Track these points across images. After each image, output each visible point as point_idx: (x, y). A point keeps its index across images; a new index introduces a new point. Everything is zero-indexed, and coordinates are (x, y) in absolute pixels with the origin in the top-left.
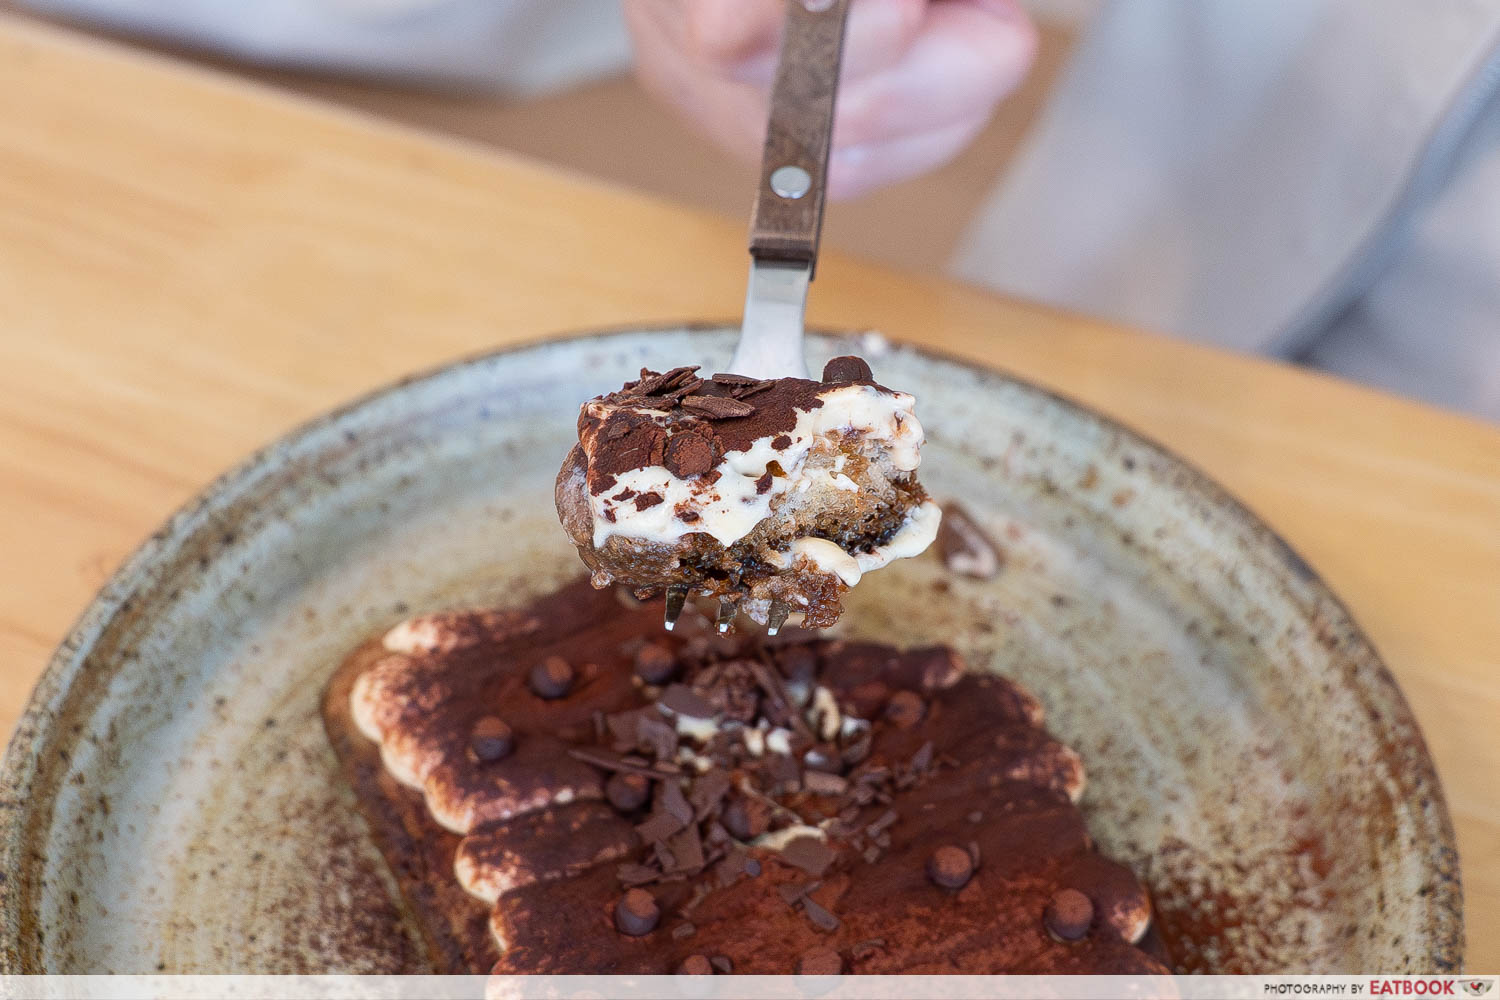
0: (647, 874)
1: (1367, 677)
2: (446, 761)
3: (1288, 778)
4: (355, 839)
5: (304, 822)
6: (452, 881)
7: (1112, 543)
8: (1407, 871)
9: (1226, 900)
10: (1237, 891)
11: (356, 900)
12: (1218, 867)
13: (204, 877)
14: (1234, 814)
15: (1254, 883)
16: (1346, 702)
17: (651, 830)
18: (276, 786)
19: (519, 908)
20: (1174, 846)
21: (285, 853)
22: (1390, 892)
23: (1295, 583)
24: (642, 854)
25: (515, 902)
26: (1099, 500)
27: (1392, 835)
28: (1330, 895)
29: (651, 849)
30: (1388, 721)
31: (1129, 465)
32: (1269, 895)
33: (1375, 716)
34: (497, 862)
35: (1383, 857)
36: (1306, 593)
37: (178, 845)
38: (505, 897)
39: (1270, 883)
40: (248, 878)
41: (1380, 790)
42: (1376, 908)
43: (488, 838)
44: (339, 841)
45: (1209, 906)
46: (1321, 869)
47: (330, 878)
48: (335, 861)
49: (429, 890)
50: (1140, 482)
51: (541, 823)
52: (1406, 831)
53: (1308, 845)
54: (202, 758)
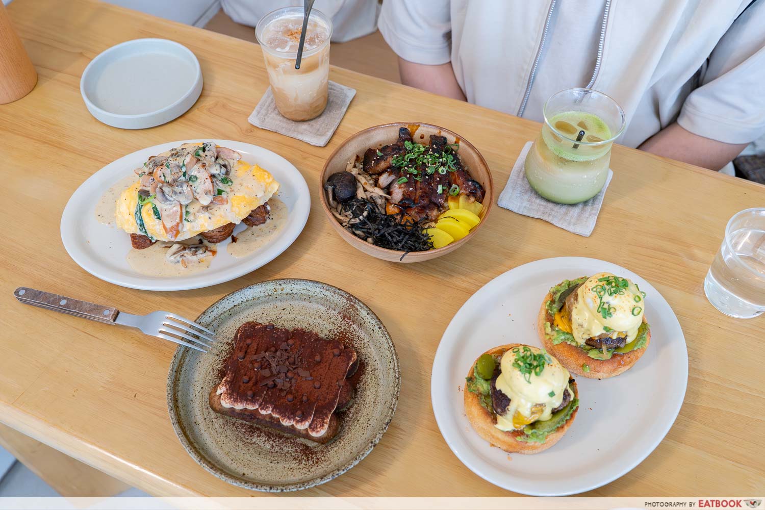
0: (285, 392)
1: (337, 291)
2: (247, 402)
3: (334, 310)
4: (235, 422)
5: (226, 427)
6: (262, 415)
7: (285, 296)
8: (363, 313)
9: (342, 332)
10: (342, 330)
11: (245, 429)
12: (337, 329)
13: (223, 445)
14: (332, 320)
15: (343, 328)
16: (337, 296)
17: (279, 387)
18: (217, 426)
19: (276, 411)
20: (330, 331)
21: (229, 432)
22: (363, 317)
23: (317, 285)
24: (281, 390)
25: (274, 410)
26: (279, 292)
27: (357, 309)
28: (353, 321)
29: (281, 389)
30: (345, 295)
31: (281, 285)
32: (346, 327)
33: (342, 296)
34: (267, 407)
35: (358, 313)
36: (320, 285)
37: (214, 444)
38: (272, 411)
39: (345, 326)
40: (228, 440)
41: (350, 304)
42: (362, 319)
43: (263, 406)
44: (234, 424)
45: (341, 335)
46: (349, 319)
47: (239, 430)
48: (236, 427)
49: (258, 419)
50: (284, 286)
51: (266, 398)
52: (359, 308)
53: (345, 317)
54: (203, 432)
